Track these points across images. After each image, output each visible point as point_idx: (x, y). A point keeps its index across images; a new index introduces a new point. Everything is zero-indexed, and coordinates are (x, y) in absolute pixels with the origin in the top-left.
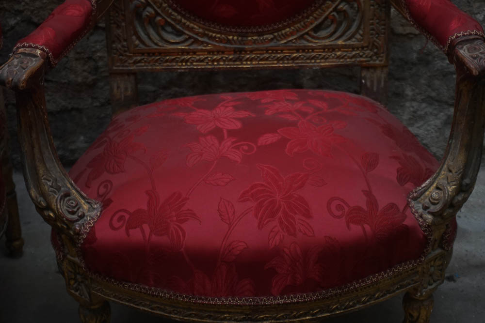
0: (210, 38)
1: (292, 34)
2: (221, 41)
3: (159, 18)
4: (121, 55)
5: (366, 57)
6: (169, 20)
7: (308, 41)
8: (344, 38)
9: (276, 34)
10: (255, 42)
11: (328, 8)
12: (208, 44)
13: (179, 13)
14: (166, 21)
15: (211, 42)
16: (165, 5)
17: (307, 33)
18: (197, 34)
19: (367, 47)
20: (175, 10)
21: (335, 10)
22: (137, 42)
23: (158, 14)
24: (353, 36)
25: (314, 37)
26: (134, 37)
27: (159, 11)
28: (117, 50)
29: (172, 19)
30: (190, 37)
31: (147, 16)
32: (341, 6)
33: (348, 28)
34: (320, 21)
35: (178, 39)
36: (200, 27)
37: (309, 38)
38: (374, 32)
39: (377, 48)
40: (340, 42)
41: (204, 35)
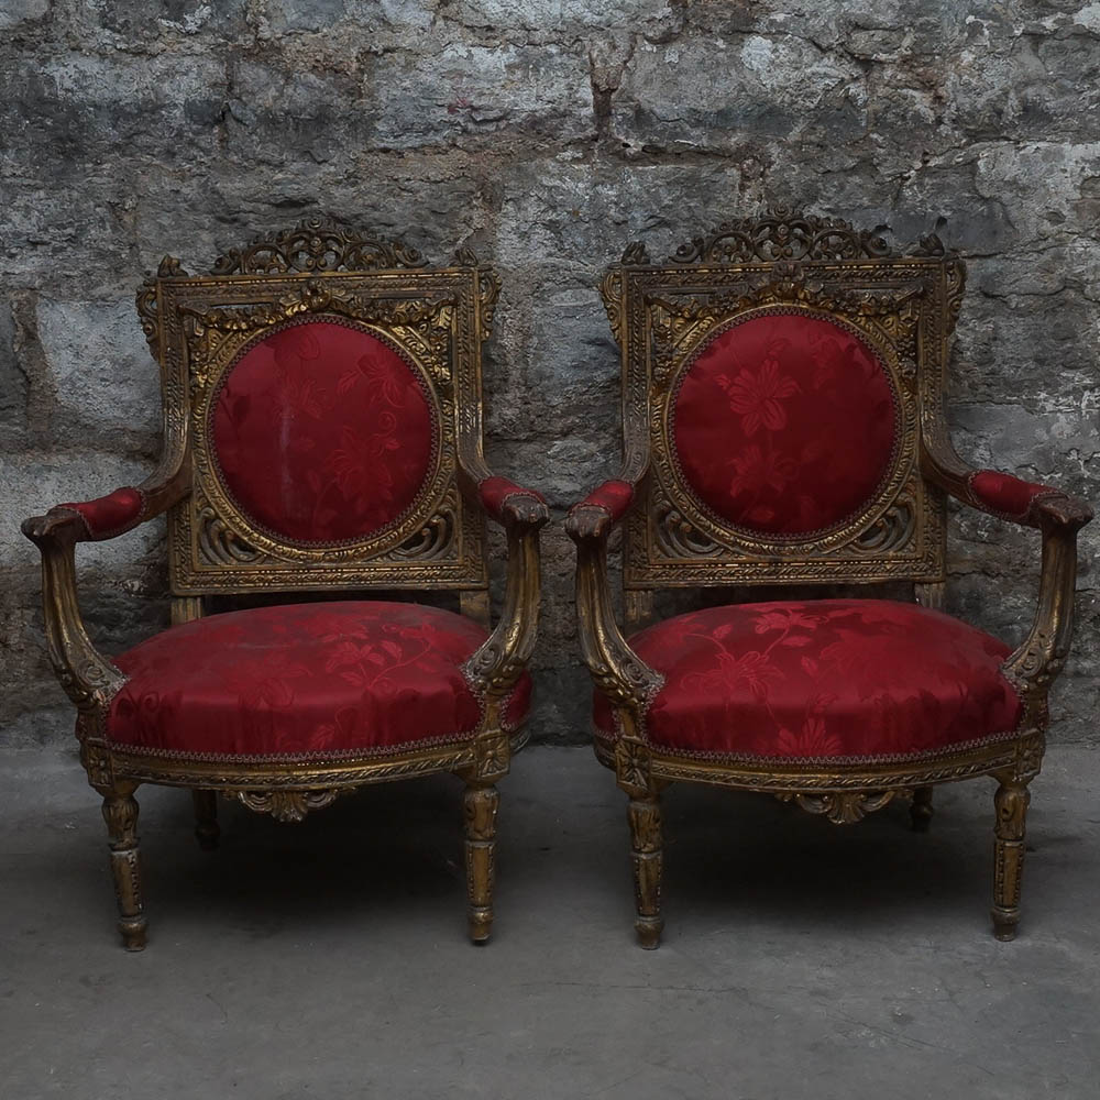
0: (743, 547)
1: (834, 544)
2: (754, 551)
3: (684, 524)
4: (640, 567)
5: (921, 570)
6: (697, 526)
7: (853, 551)
8: (894, 548)
9: (817, 543)
10: (793, 552)
11: (876, 513)
12: (739, 554)
13: (709, 518)
14: (693, 527)
15: (742, 552)
16: (692, 509)
17: (852, 543)
18: (726, 542)
19: (921, 558)
20: (704, 514)
21: (884, 515)
22: (659, 552)
23: (684, 519)
24: (903, 548)
25: (860, 548)
26: (655, 547)
27: (686, 515)
28: (635, 562)
29: (701, 526)
30: (720, 547)
31: (672, 521)
32: (890, 512)
33: (898, 538)
34: (867, 528)
35: (706, 549)
36: (731, 535)
37: (854, 548)
38: (929, 542)
39: (933, 561)
40: (891, 553)
41: (734, 544)
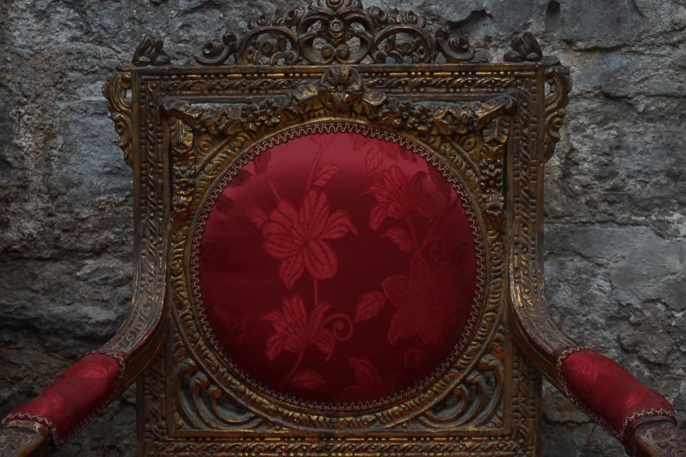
0: (286, 417)
1: (402, 414)
2: (300, 422)
3: (213, 388)
4: (157, 439)
5: (508, 450)
6: (228, 391)
7: (425, 425)
8: (476, 421)
9: (379, 414)
10: (349, 425)
11: (453, 378)
12: (281, 426)
13: (243, 382)
14: (224, 392)
15: (285, 423)
16: (222, 370)
17: (424, 414)
18: (267, 411)
19: (509, 435)
20: (237, 377)
21: (463, 381)
22: (181, 422)
23: (212, 382)
24: (488, 419)
25: (433, 420)
26: (177, 414)
27: (214, 377)
28: (152, 433)
29: (232, 390)
30: (257, 416)
31: (196, 384)
32: (471, 377)
33: (482, 408)
34: (442, 396)
35: (240, 419)
36: (271, 402)
37: (427, 421)
38: (519, 415)
39: (523, 437)
40: (471, 428)
41: (275, 413)
